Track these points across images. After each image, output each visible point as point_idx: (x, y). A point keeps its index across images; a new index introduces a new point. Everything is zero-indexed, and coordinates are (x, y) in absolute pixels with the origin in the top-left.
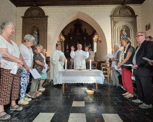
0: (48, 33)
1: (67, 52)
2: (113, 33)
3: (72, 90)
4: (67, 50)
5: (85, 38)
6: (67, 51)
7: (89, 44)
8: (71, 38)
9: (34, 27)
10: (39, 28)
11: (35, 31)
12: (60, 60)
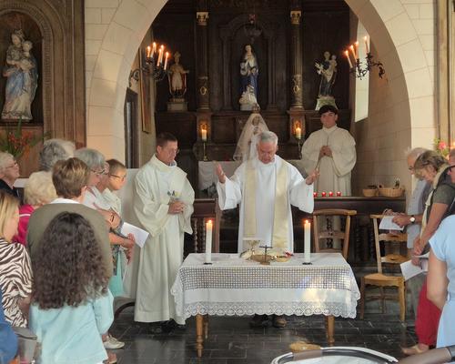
0: (91, 48)
1: (178, 114)
2: (443, 46)
3: (230, 345)
4: (178, 93)
5: (296, 14)
6: (178, 106)
7: (327, 54)
8: (202, 15)
9: (13, 14)
10: (40, 23)
11: (16, 39)
12: (174, 207)
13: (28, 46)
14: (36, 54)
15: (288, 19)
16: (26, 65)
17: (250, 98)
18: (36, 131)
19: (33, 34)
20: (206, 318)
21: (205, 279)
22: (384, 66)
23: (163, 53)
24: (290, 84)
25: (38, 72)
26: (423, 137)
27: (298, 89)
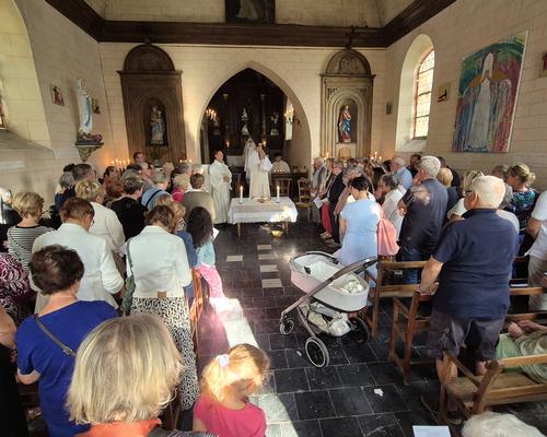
2: (324, 115)
5: (263, 96)
7: (275, 113)
8: (226, 95)
9: (152, 99)
10: (164, 102)
11: (155, 110)
12: (226, 179)
13: (160, 113)
14: (164, 116)
15: (259, 98)
16: (159, 120)
17: (245, 130)
18: (165, 148)
19: (161, 107)
20: (241, 224)
21: (240, 209)
22: (299, 121)
23: (213, 113)
24: (261, 124)
25: (165, 123)
26: (315, 151)
27: (264, 127)
